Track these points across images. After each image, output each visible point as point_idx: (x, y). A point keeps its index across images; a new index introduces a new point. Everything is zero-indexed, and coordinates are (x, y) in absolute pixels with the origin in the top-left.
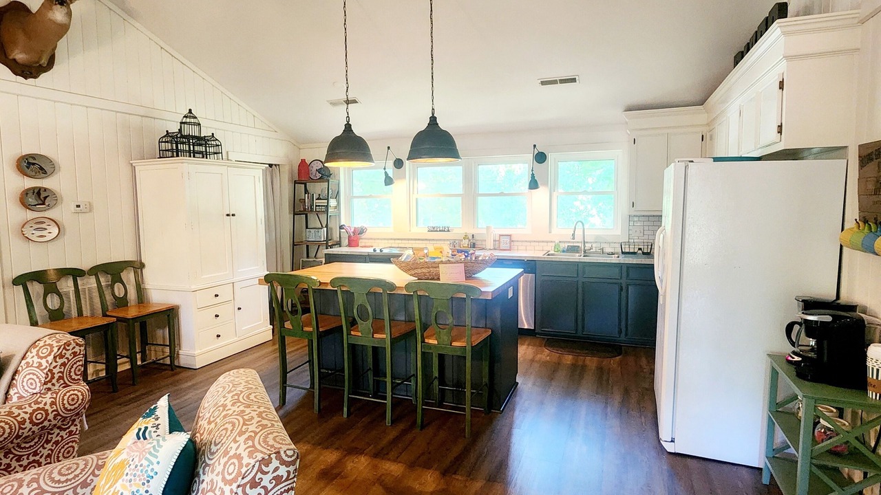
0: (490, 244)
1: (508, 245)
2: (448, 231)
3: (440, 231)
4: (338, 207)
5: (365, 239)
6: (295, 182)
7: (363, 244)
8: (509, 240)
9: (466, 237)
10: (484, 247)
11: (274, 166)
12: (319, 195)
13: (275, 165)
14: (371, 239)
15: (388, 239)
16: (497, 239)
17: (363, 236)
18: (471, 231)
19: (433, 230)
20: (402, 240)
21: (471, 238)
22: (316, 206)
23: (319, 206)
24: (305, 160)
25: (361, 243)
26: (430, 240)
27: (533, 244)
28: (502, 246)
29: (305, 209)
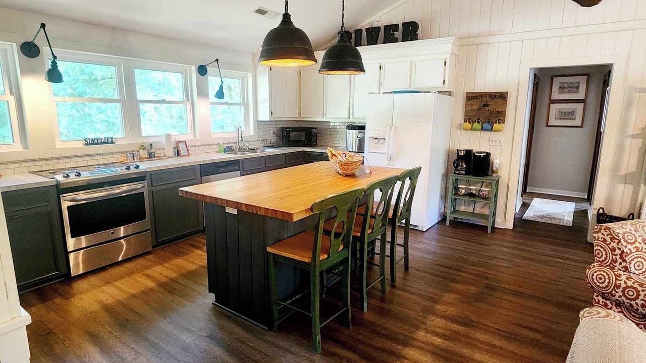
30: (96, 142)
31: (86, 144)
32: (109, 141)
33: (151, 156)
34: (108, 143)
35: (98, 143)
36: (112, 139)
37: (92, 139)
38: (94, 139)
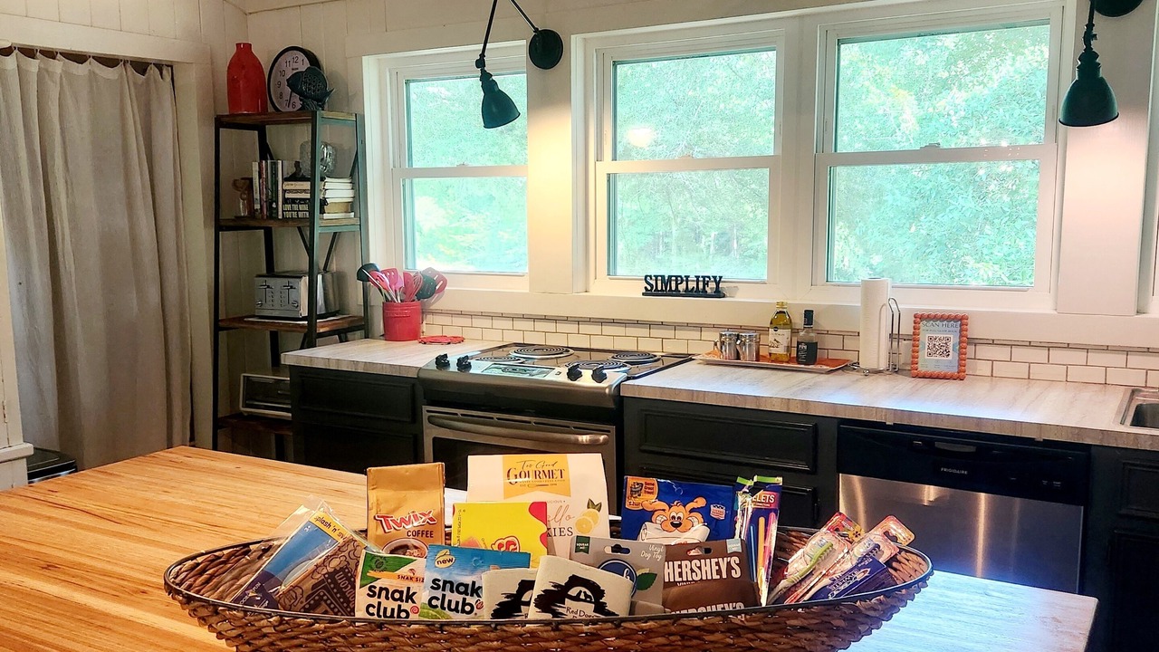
0: (874, 351)
1: (953, 356)
2: (718, 293)
3: (689, 293)
4: (356, 205)
5: (441, 313)
6: (220, 123)
7: (436, 332)
8: (954, 340)
9: (781, 319)
10: (852, 357)
11: (153, 71)
12: (297, 164)
13: (159, 66)
14: (461, 314)
15: (535, 319)
16: (907, 328)
17: (438, 303)
18: (799, 298)
19: (662, 287)
20: (556, 320)
21: (799, 321)
22: (286, 201)
23: (293, 201)
24: (249, 46)
25: (429, 327)
26: (650, 325)
27: (1095, 358)
28: (927, 362)
29: (252, 212)
30: (673, 288)
31: (647, 293)
32: (707, 288)
33: (808, 355)
34: (704, 294)
35: (676, 293)
36: (718, 284)
37: (663, 277)
38: (670, 277)
